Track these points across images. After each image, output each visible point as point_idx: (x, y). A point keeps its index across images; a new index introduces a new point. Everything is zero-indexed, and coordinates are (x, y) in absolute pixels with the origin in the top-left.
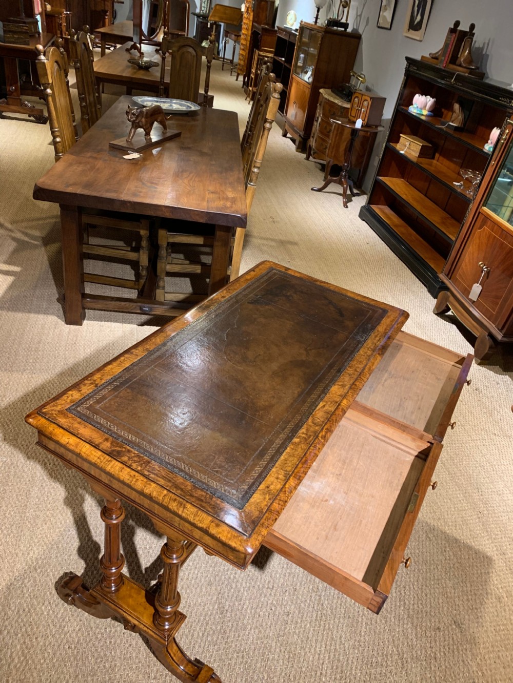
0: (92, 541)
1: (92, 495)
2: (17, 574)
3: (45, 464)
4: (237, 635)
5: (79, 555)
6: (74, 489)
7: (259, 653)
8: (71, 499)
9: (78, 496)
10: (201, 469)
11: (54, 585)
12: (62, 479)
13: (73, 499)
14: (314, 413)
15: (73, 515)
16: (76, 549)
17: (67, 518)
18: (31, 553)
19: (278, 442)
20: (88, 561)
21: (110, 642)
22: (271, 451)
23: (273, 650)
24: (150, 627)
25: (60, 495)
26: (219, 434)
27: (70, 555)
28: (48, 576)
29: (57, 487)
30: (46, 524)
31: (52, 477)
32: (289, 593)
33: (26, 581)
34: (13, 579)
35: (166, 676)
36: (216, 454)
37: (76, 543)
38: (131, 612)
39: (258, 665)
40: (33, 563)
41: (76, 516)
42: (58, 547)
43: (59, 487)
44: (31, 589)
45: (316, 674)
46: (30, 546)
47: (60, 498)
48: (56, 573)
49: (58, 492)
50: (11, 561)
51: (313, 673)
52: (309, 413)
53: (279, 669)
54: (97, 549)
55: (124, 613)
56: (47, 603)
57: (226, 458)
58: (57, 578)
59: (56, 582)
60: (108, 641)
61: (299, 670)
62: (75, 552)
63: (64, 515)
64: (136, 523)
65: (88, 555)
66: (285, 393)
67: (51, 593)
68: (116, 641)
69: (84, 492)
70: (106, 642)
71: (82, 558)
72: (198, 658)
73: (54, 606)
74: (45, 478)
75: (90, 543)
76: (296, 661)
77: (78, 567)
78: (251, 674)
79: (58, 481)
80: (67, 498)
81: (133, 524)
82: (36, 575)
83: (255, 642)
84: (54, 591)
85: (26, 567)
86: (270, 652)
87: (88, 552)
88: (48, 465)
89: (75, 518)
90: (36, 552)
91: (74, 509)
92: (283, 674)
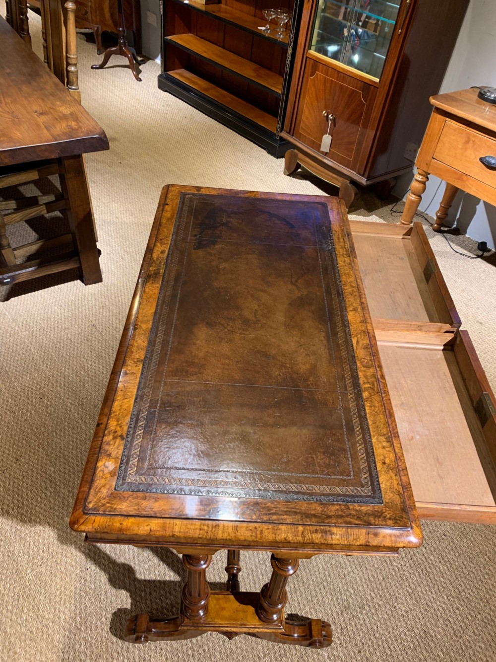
0: (118, 565)
2: (61, 646)
3: (8, 512)
4: (308, 571)
5: (115, 587)
6: (61, 521)
7: (335, 575)
8: (65, 535)
10: (312, 480)
11: (110, 633)
12: (40, 519)
13: (67, 533)
14: (356, 355)
15: (80, 550)
16: (107, 583)
18: (62, 615)
19: (352, 405)
20: (128, 587)
21: (204, 651)
22: (356, 421)
23: (344, 565)
24: (261, 625)
25: (49, 536)
26: (295, 428)
27: (106, 592)
28: (97, 627)
29: (40, 530)
30: (55, 576)
31: (26, 522)
33: (77, 647)
34: (61, 654)
35: (274, 647)
36: (310, 453)
37: (103, 578)
38: (233, 624)
39: (340, 585)
40: (71, 625)
41: (83, 549)
42: (86, 593)
43: (42, 528)
44: (88, 653)
45: (387, 563)
46: (55, 609)
47: (51, 540)
48: (104, 619)
50: (45, 636)
51: (385, 564)
52: (353, 358)
53: (357, 578)
54: (129, 570)
55: (226, 629)
56: (115, 654)
57: (324, 453)
58: (108, 624)
59: (111, 628)
60: (201, 651)
61: (372, 568)
62: (108, 587)
63: (69, 555)
65: (123, 581)
66: (314, 345)
67: (112, 643)
68: (209, 647)
70: (200, 654)
71: (120, 588)
72: (289, 613)
73: (125, 654)
74: (19, 527)
75: (117, 568)
76: (366, 562)
77: (123, 599)
78: (340, 597)
79: (36, 522)
80: (59, 535)
82: (84, 634)
83: (325, 567)
84: (115, 639)
85: (67, 633)
86: (343, 568)
87: (122, 578)
88: (11, 511)
89: (83, 552)
90: (65, 613)
91: (76, 544)
92: (364, 580)
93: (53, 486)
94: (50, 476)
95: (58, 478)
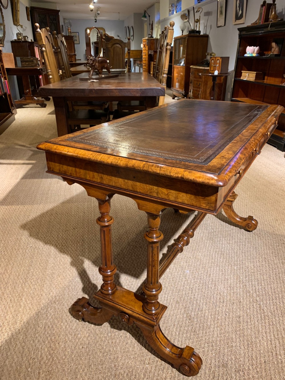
0: (92, 284)
1: (89, 259)
2: (43, 306)
3: (57, 246)
4: (204, 332)
5: (83, 292)
6: (76, 257)
7: (224, 343)
9: (79, 260)
11: (68, 310)
12: (68, 253)
13: (76, 262)
14: (241, 133)
15: (77, 271)
16: (81, 289)
17: (74, 272)
18: (51, 293)
19: (221, 142)
20: (90, 295)
21: (112, 342)
23: (234, 340)
24: (141, 313)
25: (67, 260)
27: (78, 292)
28: (64, 305)
29: (65, 257)
30: (60, 277)
31: (61, 252)
32: (237, 304)
33: (49, 309)
34: (40, 309)
36: (176, 148)
37: (80, 285)
39: (226, 351)
40: (53, 299)
41: (79, 271)
42: (69, 289)
43: (67, 256)
44: (52, 314)
45: (272, 354)
46: (50, 289)
47: (68, 262)
48: (69, 303)
49: (67, 259)
50: (38, 299)
51: (270, 354)
52: (238, 133)
53: (242, 352)
54: (95, 288)
56: (64, 321)
57: (185, 149)
58: (70, 306)
59: (70, 309)
60: (110, 341)
61: (258, 352)
62: (81, 290)
63: (71, 271)
64: (120, 271)
65: (89, 291)
67: (66, 315)
68: (116, 342)
69: (83, 258)
70: (109, 343)
71: (86, 294)
73: (69, 322)
74: (57, 253)
75: (90, 285)
76: (254, 346)
78: (222, 357)
79: (66, 253)
80: (72, 262)
81: (118, 272)
82: (56, 306)
83: (219, 335)
84: (69, 314)
85: (49, 302)
86: (233, 342)
87: (90, 290)
88: (58, 246)
89: (78, 272)
90: (55, 292)
91: (77, 267)
92: (247, 356)
93: (83, 242)
94: (84, 239)
95: (87, 240)
